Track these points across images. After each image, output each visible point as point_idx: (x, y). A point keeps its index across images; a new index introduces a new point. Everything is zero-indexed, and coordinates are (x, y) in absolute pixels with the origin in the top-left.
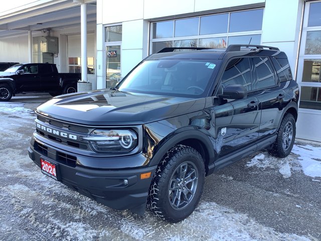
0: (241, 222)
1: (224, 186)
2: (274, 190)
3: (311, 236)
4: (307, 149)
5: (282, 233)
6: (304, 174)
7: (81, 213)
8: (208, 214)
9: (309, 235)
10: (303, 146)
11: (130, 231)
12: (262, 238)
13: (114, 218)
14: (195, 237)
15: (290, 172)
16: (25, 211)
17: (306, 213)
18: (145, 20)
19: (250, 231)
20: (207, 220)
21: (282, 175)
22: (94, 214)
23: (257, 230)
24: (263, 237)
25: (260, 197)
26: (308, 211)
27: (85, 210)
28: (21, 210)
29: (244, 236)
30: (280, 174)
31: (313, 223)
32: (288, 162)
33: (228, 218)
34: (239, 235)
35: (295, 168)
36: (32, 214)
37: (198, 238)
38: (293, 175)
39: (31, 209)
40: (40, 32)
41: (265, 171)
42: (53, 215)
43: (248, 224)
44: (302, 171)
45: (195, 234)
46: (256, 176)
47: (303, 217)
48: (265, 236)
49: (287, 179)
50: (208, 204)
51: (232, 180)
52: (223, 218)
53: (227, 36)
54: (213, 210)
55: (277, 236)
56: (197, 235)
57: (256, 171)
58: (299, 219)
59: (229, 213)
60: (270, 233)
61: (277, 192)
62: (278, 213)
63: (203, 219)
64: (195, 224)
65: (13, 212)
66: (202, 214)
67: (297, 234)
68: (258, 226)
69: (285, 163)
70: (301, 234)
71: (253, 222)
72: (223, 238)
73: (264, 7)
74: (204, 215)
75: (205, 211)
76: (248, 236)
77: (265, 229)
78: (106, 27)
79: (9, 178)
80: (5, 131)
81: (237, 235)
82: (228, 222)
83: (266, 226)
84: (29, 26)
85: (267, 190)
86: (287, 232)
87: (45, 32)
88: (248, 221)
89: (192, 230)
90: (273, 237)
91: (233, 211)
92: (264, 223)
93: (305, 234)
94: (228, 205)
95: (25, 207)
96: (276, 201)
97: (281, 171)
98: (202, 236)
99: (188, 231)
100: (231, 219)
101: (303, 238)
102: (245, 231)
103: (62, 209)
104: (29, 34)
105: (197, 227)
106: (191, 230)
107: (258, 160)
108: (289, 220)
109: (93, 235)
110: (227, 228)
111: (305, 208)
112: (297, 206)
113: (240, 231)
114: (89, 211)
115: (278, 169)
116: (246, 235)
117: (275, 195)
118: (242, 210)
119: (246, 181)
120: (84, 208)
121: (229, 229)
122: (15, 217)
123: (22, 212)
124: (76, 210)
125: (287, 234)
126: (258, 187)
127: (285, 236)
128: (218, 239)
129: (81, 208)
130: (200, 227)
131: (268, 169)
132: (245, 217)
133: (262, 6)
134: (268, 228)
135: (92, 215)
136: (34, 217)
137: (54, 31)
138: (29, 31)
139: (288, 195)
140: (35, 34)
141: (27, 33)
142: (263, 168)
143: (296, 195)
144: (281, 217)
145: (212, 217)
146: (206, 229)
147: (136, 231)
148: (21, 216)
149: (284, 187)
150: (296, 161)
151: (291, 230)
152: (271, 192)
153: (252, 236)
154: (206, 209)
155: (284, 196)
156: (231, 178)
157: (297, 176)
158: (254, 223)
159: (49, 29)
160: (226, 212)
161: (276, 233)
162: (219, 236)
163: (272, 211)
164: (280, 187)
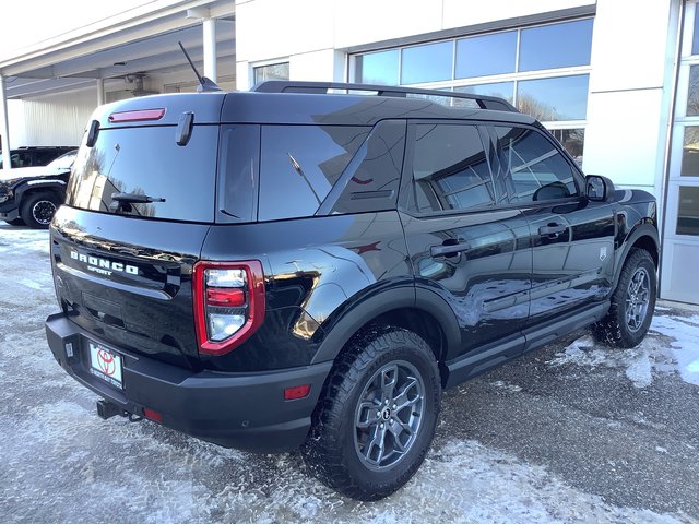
0: (530, 482)
1: (501, 405)
2: (610, 413)
3: (685, 516)
4: (692, 324)
5: (620, 506)
6: (681, 380)
7: (190, 461)
8: (461, 466)
9: (680, 512)
10: (684, 319)
11: (291, 500)
12: (575, 519)
13: (260, 472)
14: (427, 513)
15: (649, 375)
16: (73, 458)
17: (677, 465)
18: (337, 51)
19: (549, 502)
20: (457, 479)
21: (632, 382)
22: (217, 464)
23: (566, 500)
24: (577, 514)
25: (578, 430)
26: (682, 460)
27: (199, 455)
28: (66, 456)
29: (534, 513)
30: (627, 378)
31: (692, 487)
32: (647, 353)
33: (502, 473)
34: (525, 510)
35: (661, 367)
36: (89, 464)
37: (435, 515)
38: (656, 380)
39: (87, 453)
40: (121, 82)
41: (593, 372)
42: (130, 467)
43: (547, 488)
44: (676, 372)
45: (427, 508)
46: (573, 383)
47: (671, 472)
48: (581, 514)
49: (641, 389)
50: (461, 444)
51: (518, 393)
52: (492, 473)
53: (515, 79)
54: (472, 457)
55: (607, 514)
56: (431, 510)
57: (573, 372)
58: (661, 476)
59: (505, 462)
60: (593, 507)
61: (615, 419)
62: (614, 465)
63: (449, 477)
64: (430, 486)
65: (50, 459)
66: (447, 465)
67: (654, 511)
68: (568, 491)
69: (641, 355)
70: (663, 510)
71: (557, 482)
72: (489, 517)
73: (595, 14)
74: (450, 467)
75: (455, 459)
76: (544, 514)
77: (582, 498)
78: (255, 68)
79: (47, 389)
80: (44, 290)
81: (520, 511)
82: (502, 481)
83: (585, 492)
84: (100, 69)
85: (595, 414)
86: (631, 505)
87: (131, 81)
88: (545, 481)
89: (423, 500)
90: (599, 516)
91: (515, 459)
92: (582, 485)
93: (672, 510)
94: (505, 446)
95: (75, 449)
96: (612, 437)
97: (630, 374)
98: (444, 513)
99: (414, 501)
100: (510, 476)
101: (667, 517)
102: (538, 502)
103: (152, 453)
104: (98, 87)
105: (433, 492)
106: (420, 500)
107: (581, 348)
108: (638, 480)
109: (212, 506)
110: (500, 495)
111: (676, 453)
112: (659, 449)
113: (528, 503)
114: (207, 457)
115: (623, 367)
116: (539, 511)
117: (612, 424)
118: (536, 456)
119: (550, 395)
120: (198, 451)
121: (504, 497)
122: (54, 469)
123: (68, 459)
124: (181, 455)
125: (630, 510)
126: (576, 407)
127: (626, 515)
128: (478, 519)
129: (192, 452)
130: (441, 493)
131: (601, 368)
132: (541, 471)
133: (588, 13)
134: (589, 496)
135: (212, 466)
136: (91, 470)
137: (149, 79)
138: (99, 80)
139: (640, 426)
140: (111, 85)
141: (95, 83)
142: (590, 367)
143: (658, 426)
144: (620, 474)
145: (468, 471)
146: (452, 498)
147: (303, 501)
148: (66, 468)
149: (633, 409)
150: (665, 351)
151: (640, 501)
152: (603, 419)
153: (553, 514)
154: (457, 454)
155: (632, 427)
156: (517, 389)
157: (665, 383)
158: (559, 484)
159: (141, 75)
160: (499, 461)
161: (606, 506)
162: (480, 512)
163: (601, 458)
164: (626, 408)
